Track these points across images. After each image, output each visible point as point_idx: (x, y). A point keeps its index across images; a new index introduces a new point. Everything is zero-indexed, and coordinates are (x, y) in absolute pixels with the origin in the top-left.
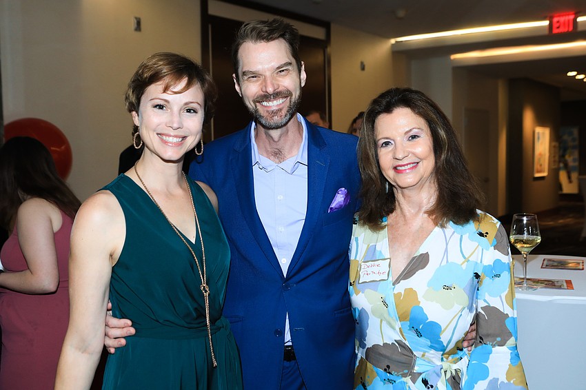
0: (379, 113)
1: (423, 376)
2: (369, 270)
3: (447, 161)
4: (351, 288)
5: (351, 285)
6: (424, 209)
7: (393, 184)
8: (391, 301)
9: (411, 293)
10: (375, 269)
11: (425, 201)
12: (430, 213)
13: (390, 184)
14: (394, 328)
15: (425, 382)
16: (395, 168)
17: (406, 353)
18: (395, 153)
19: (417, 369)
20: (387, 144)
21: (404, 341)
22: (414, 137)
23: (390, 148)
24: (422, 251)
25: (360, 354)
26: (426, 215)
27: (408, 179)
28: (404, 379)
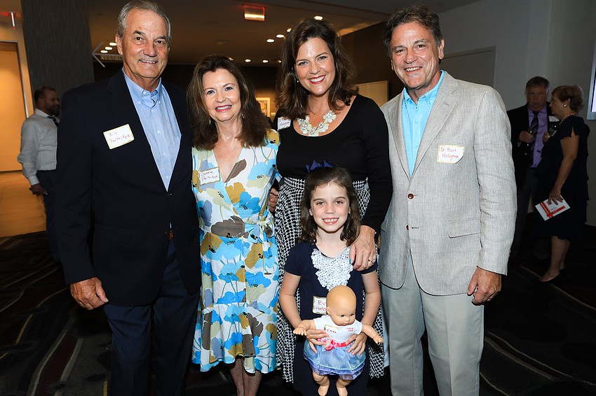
0: (206, 71)
1: (251, 233)
2: (206, 176)
3: (249, 104)
4: (194, 189)
5: (194, 186)
6: (235, 136)
7: (214, 119)
8: (225, 193)
9: (238, 185)
10: (210, 175)
11: (235, 131)
12: (239, 138)
13: (212, 119)
14: (229, 209)
15: (253, 236)
16: (216, 109)
17: (238, 222)
18: (217, 98)
19: (246, 230)
20: (211, 92)
21: (236, 215)
22: (229, 88)
23: (213, 95)
24: (241, 159)
25: (208, 230)
26: (236, 140)
27: (225, 115)
28: (240, 238)
